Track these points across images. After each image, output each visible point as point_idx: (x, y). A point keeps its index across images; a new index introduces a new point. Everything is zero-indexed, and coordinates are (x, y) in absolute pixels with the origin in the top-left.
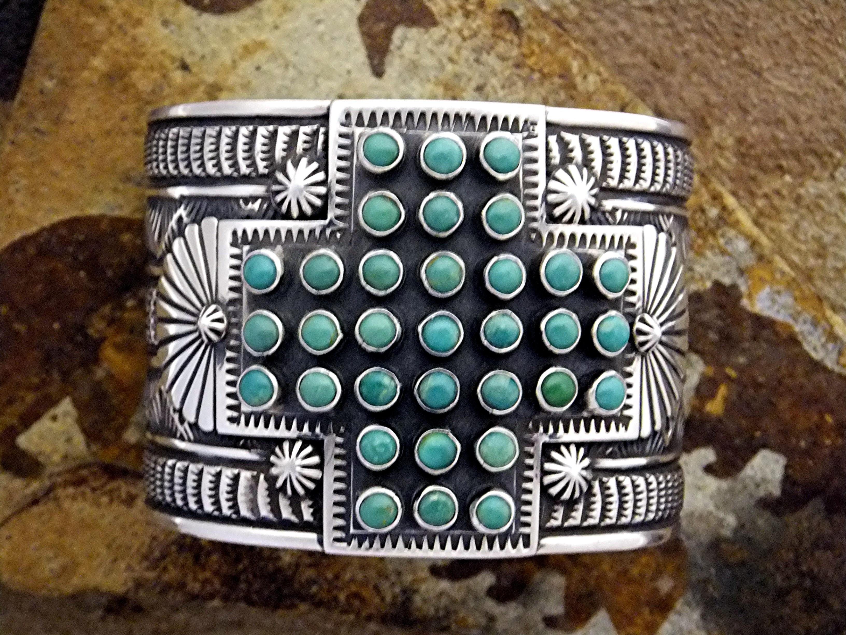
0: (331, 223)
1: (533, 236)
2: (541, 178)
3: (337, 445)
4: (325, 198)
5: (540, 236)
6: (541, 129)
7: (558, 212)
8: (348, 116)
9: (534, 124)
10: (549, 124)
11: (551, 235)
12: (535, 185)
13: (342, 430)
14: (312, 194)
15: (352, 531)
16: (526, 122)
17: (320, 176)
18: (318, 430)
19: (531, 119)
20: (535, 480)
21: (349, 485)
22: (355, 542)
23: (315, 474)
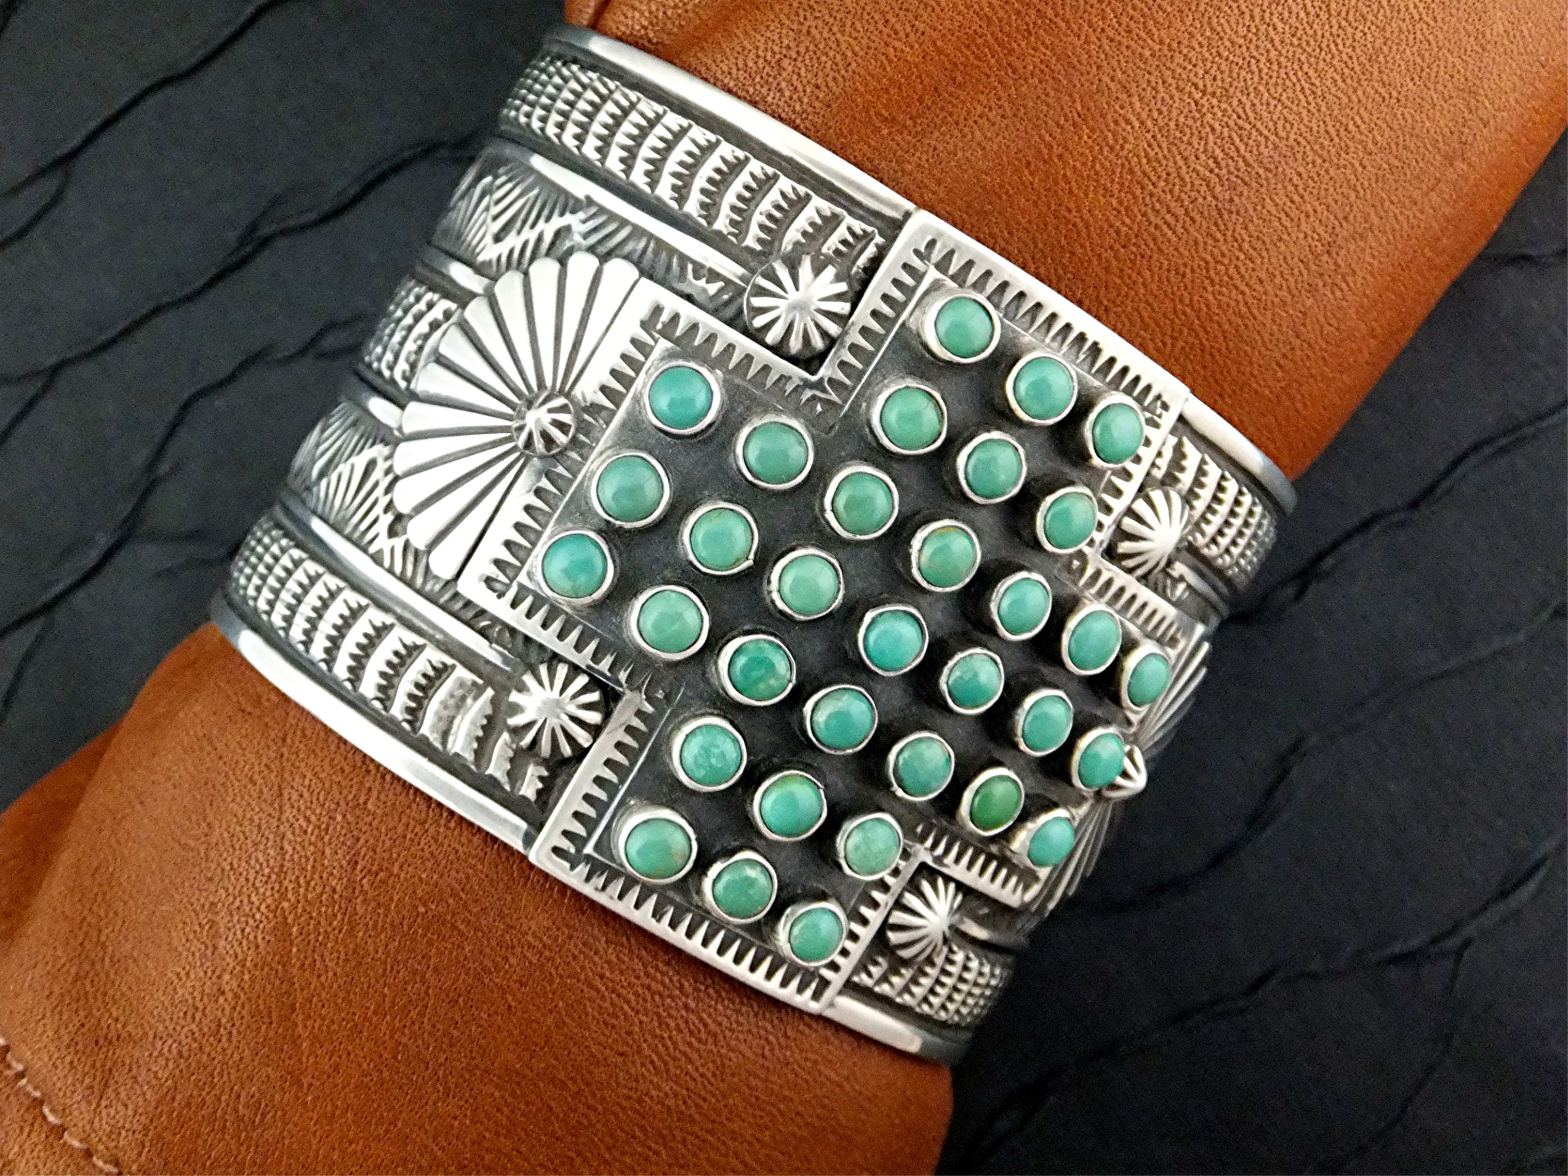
0: (819, 385)
1: (1076, 563)
2: (1130, 488)
3: (639, 713)
4: (831, 342)
5: (1082, 570)
6: (1168, 420)
7: (1125, 547)
8: (932, 244)
9: (1165, 407)
10: (1181, 419)
11: (1098, 574)
12: (1118, 493)
13: (660, 695)
14: (817, 326)
15: (589, 849)
16: (1159, 397)
17: (843, 307)
18: (623, 676)
19: (1164, 398)
20: (881, 909)
21: (622, 781)
22: (583, 869)
23: (583, 737)
